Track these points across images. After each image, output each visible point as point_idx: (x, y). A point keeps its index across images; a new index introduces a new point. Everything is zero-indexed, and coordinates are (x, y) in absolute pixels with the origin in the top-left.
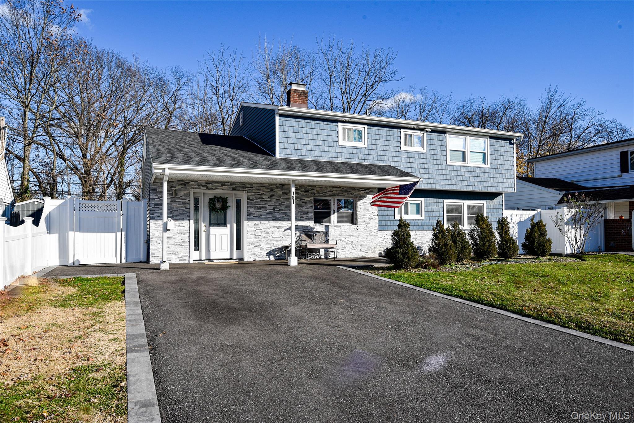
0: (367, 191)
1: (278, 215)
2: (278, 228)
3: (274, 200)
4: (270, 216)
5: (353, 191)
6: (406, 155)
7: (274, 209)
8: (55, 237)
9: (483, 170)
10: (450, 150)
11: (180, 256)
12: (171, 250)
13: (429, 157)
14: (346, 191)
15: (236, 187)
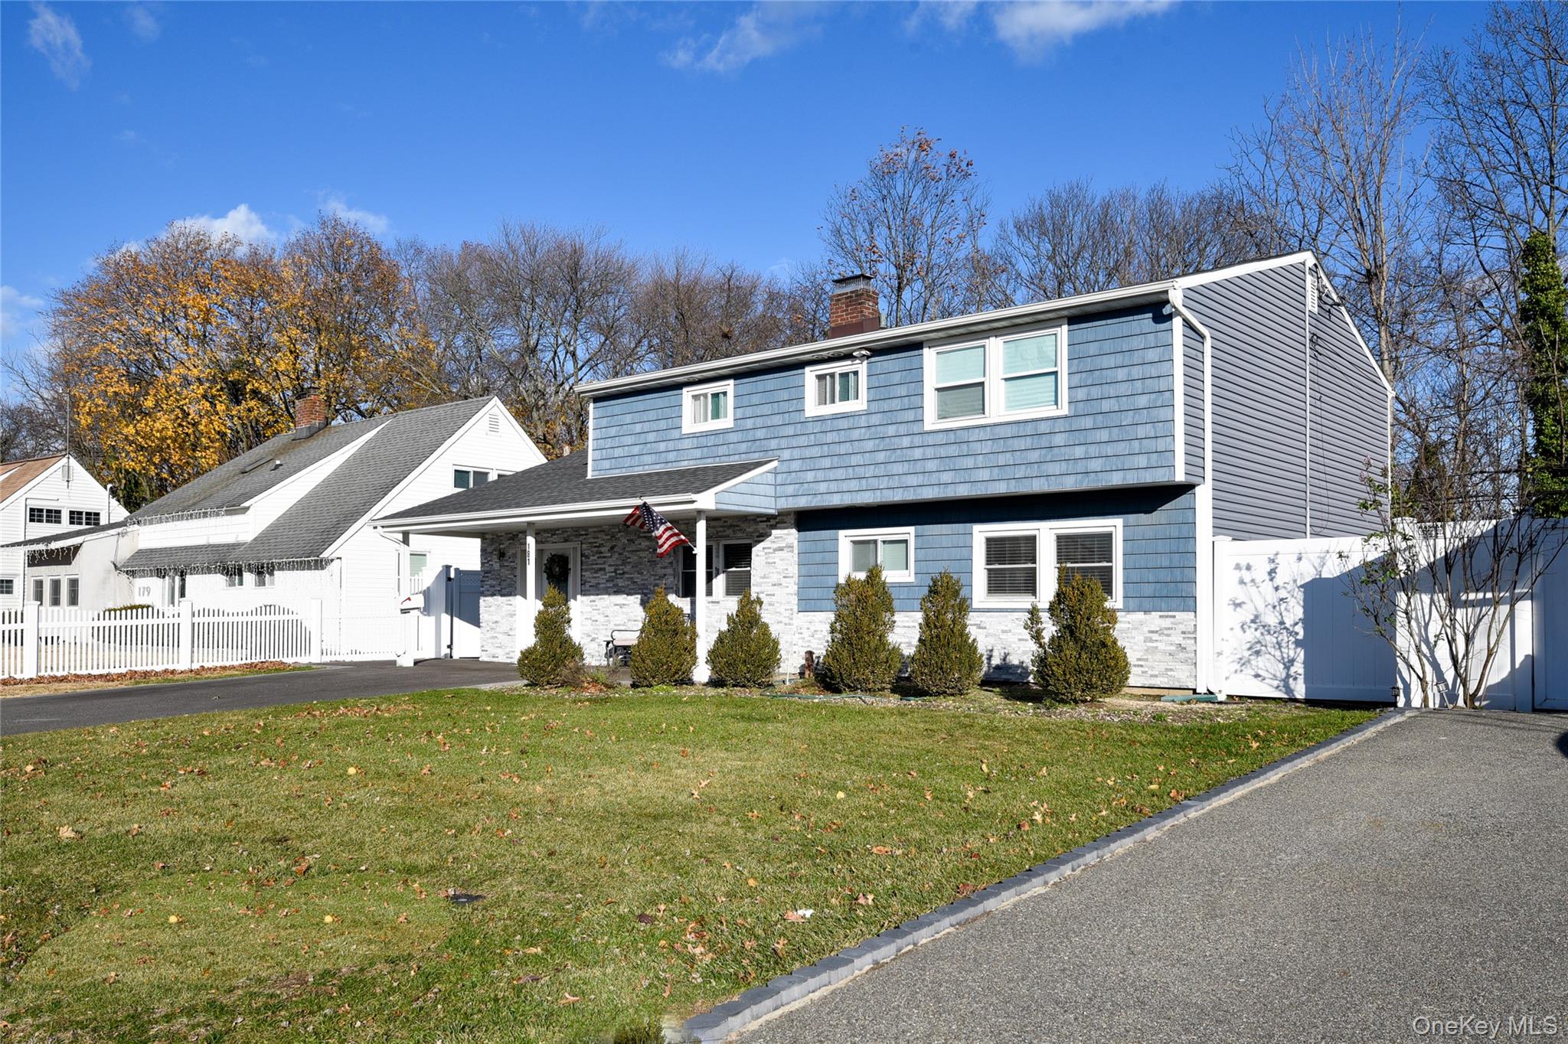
0: (773, 522)
1: (621, 583)
2: (622, 606)
3: (616, 555)
4: (610, 584)
5: (744, 526)
6: (818, 427)
7: (615, 571)
8: (432, 619)
9: (1044, 427)
10: (938, 390)
11: (507, 650)
12: (499, 641)
13: (875, 419)
14: (731, 526)
15: (568, 536)
